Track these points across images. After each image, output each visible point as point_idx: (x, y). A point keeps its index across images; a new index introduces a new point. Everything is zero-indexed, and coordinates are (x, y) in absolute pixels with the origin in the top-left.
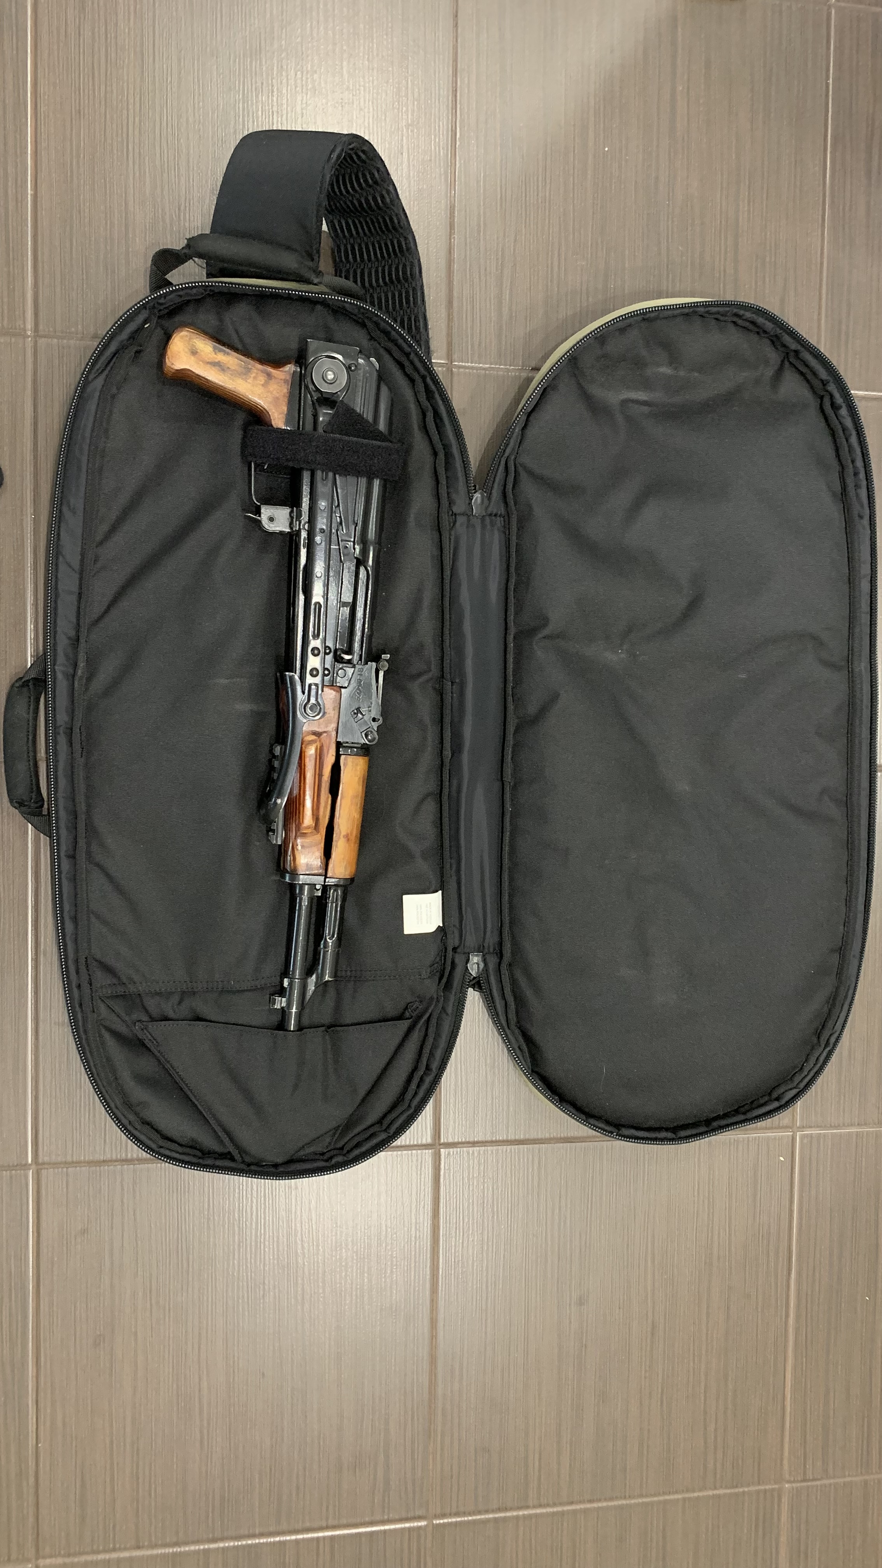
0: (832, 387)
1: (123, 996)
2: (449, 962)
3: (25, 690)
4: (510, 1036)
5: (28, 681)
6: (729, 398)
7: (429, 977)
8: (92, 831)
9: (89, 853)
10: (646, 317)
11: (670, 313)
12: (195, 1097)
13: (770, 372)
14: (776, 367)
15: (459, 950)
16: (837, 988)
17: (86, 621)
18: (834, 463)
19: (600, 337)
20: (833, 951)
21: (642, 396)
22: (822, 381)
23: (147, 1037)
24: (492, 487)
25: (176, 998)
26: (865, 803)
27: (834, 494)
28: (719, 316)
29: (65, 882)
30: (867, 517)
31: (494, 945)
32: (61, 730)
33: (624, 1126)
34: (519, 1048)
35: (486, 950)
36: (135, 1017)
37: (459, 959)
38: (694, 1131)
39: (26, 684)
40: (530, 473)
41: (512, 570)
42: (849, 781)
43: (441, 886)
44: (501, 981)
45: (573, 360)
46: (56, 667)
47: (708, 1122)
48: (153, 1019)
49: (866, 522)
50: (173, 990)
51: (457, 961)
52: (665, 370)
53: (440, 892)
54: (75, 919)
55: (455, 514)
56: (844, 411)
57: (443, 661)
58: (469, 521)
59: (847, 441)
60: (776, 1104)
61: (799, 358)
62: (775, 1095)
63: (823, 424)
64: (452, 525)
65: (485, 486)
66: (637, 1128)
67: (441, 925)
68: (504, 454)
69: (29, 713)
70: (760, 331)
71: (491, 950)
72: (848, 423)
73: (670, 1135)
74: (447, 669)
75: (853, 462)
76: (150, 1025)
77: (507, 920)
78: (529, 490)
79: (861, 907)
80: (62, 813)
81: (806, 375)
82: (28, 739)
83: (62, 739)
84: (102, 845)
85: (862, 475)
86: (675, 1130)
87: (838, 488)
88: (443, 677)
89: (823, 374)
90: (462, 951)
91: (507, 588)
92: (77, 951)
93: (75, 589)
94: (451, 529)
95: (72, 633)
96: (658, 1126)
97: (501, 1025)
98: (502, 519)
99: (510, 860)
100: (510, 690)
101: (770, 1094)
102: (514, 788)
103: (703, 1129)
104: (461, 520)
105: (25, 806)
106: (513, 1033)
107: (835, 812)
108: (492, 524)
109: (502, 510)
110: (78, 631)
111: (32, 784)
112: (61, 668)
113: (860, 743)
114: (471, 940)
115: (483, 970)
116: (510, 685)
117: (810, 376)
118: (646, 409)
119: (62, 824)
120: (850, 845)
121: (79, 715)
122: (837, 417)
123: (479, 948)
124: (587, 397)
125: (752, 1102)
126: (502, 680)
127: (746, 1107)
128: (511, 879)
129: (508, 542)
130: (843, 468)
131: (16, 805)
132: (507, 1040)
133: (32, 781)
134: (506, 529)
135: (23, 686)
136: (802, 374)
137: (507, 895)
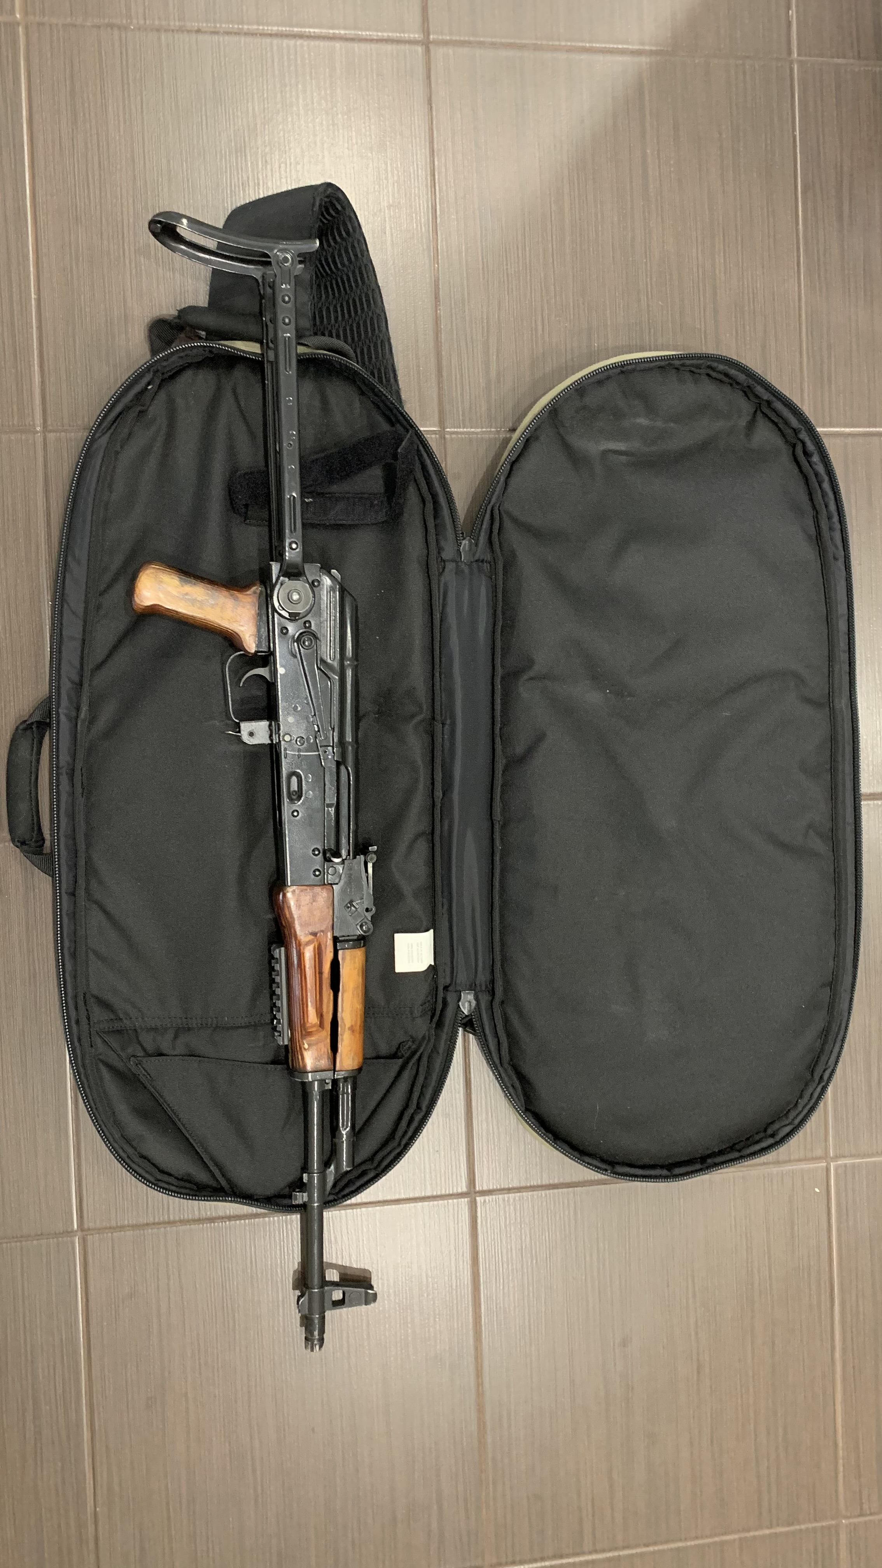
0: (803, 435)
1: (119, 1032)
2: (440, 1001)
3: (29, 732)
4: (503, 1075)
5: (32, 723)
6: (704, 446)
7: (421, 1016)
8: (91, 870)
9: (87, 890)
10: (624, 370)
11: (647, 365)
12: (188, 1131)
13: (743, 422)
14: (749, 418)
15: (450, 989)
16: (829, 1023)
17: (89, 666)
18: (807, 506)
19: (580, 389)
20: (823, 985)
21: (621, 446)
22: (794, 430)
23: (141, 1072)
24: (479, 535)
25: (170, 1035)
26: (850, 837)
27: (810, 537)
28: (693, 369)
29: (66, 920)
30: (842, 560)
31: (486, 982)
32: (63, 771)
33: (618, 1163)
34: (513, 1086)
35: (478, 988)
36: (130, 1050)
37: (451, 997)
38: (689, 1169)
39: (29, 727)
40: (515, 521)
41: (499, 612)
42: (834, 816)
43: (432, 924)
44: (494, 1019)
45: (553, 411)
46: (60, 710)
47: (703, 1159)
48: (149, 1055)
49: (841, 563)
50: (169, 1025)
51: (449, 999)
52: (643, 421)
53: (432, 931)
54: (74, 955)
55: (444, 561)
56: (816, 458)
57: (433, 703)
58: (457, 566)
59: (820, 485)
60: (771, 1141)
61: (770, 407)
62: (770, 1131)
63: (796, 471)
64: (441, 570)
65: (472, 532)
66: (631, 1165)
67: (433, 964)
68: (489, 503)
69: (32, 755)
70: (733, 382)
71: (484, 988)
72: (821, 469)
73: (665, 1172)
74: (437, 712)
75: (826, 506)
76: (144, 1060)
77: (498, 958)
78: (514, 537)
79: (850, 942)
80: (64, 852)
81: (779, 425)
82: (31, 780)
83: (64, 780)
84: (101, 883)
85: (836, 519)
86: (670, 1167)
87: (812, 531)
88: (433, 718)
89: (794, 422)
90: (452, 989)
91: (494, 632)
92: (75, 987)
93: (79, 636)
94: (440, 574)
95: (76, 679)
96: (652, 1163)
97: (494, 1063)
98: (488, 565)
99: (500, 897)
100: (498, 730)
101: (765, 1130)
102: (504, 826)
103: (698, 1166)
104: (450, 566)
105: (26, 844)
106: (506, 1070)
107: (820, 846)
108: (480, 570)
109: (488, 557)
110: (82, 676)
111: (33, 824)
112: (64, 709)
113: (844, 779)
114: (462, 977)
115: (475, 1008)
116: (498, 726)
117: (781, 426)
118: (623, 458)
119: (63, 861)
120: (837, 880)
121: (80, 755)
122: (811, 466)
123: (471, 986)
124: (567, 447)
125: (748, 1139)
126: (490, 722)
127: (742, 1144)
128: (502, 916)
129: (495, 587)
130: (817, 513)
131: (19, 844)
132: (500, 1078)
133: (33, 820)
134: (492, 575)
135: (25, 729)
136: (776, 424)
137: (498, 932)
